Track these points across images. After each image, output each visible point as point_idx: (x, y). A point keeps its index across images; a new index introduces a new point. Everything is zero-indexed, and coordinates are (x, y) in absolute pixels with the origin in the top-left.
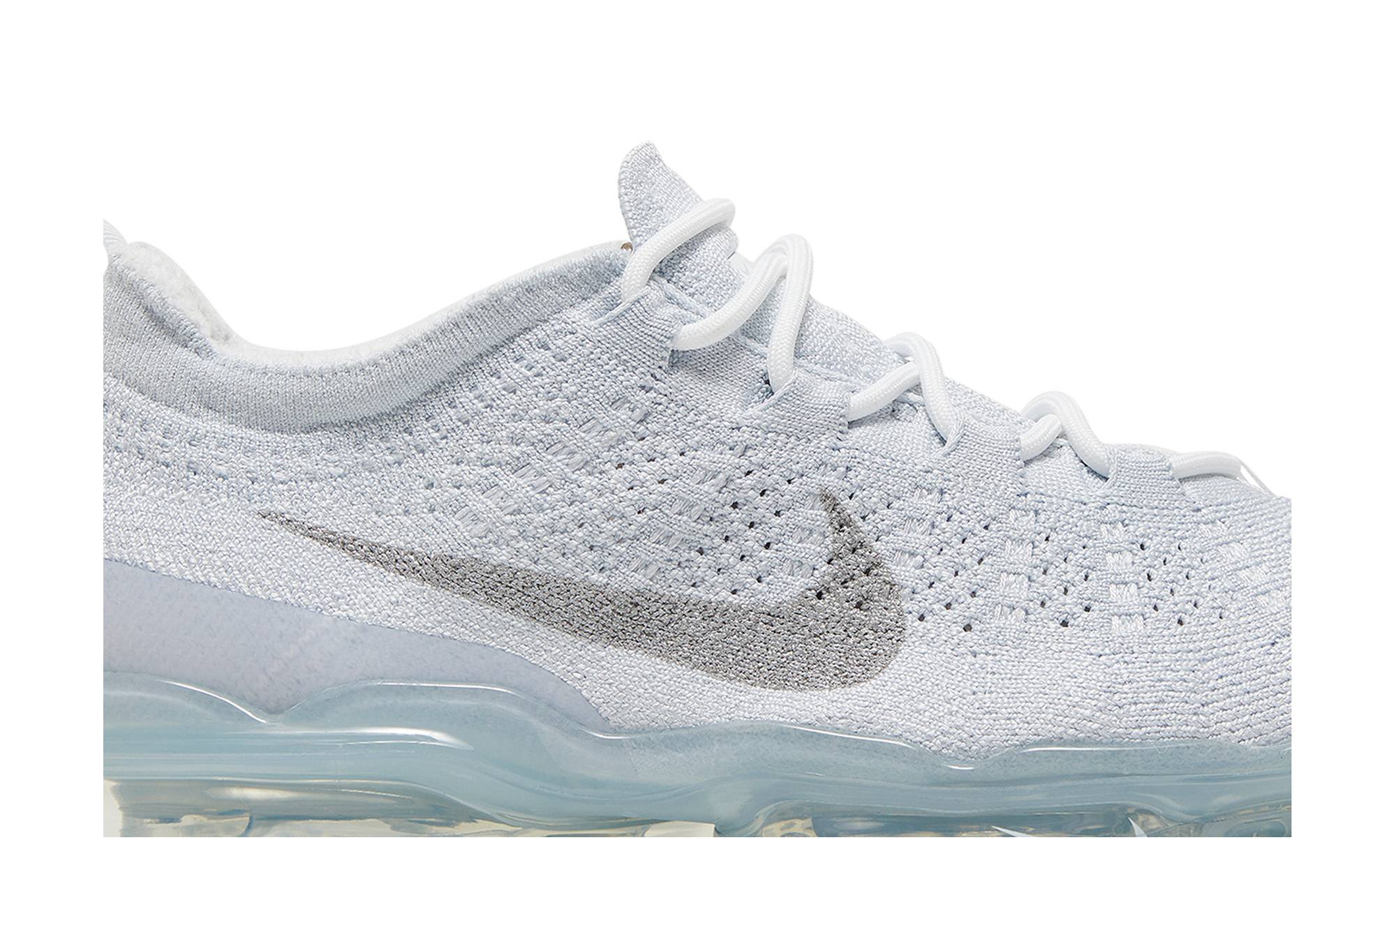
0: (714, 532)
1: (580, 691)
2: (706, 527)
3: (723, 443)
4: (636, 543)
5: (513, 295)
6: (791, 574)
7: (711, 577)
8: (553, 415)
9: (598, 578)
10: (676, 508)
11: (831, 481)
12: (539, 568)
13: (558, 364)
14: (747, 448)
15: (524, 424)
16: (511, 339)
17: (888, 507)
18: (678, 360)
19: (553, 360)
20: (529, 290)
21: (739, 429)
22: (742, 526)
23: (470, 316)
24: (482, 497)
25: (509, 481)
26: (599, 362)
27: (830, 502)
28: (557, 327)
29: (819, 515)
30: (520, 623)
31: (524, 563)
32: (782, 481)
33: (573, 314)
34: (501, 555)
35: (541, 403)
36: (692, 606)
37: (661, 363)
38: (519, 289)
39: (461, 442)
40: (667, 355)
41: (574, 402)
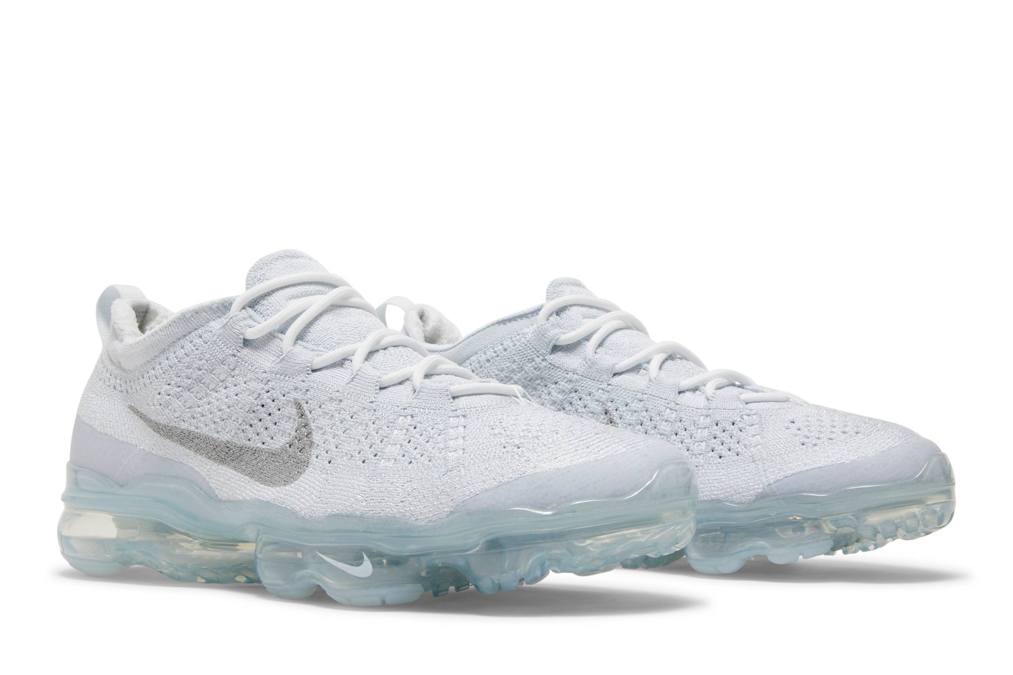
0: (254, 417)
1: (209, 483)
2: (252, 415)
3: (259, 379)
4: (227, 421)
5: (190, 314)
6: (282, 436)
7: (254, 436)
8: (201, 367)
9: (216, 436)
10: (239, 406)
11: (299, 396)
12: (198, 431)
13: (204, 345)
14: (269, 381)
15: (191, 370)
16: (190, 333)
17: (320, 407)
18: (246, 343)
19: (203, 343)
20: (197, 313)
21: (265, 372)
22: (265, 415)
23: (175, 322)
24: (177, 401)
25: (186, 394)
26: (219, 344)
27: (299, 406)
28: (206, 329)
29: (294, 411)
30: (192, 453)
31: (193, 428)
32: (280, 395)
33: (212, 324)
34: (184, 426)
35: (197, 362)
36: (248, 449)
37: (240, 345)
38: (192, 312)
39: (169, 376)
40: (242, 341)
41: (209, 362)
